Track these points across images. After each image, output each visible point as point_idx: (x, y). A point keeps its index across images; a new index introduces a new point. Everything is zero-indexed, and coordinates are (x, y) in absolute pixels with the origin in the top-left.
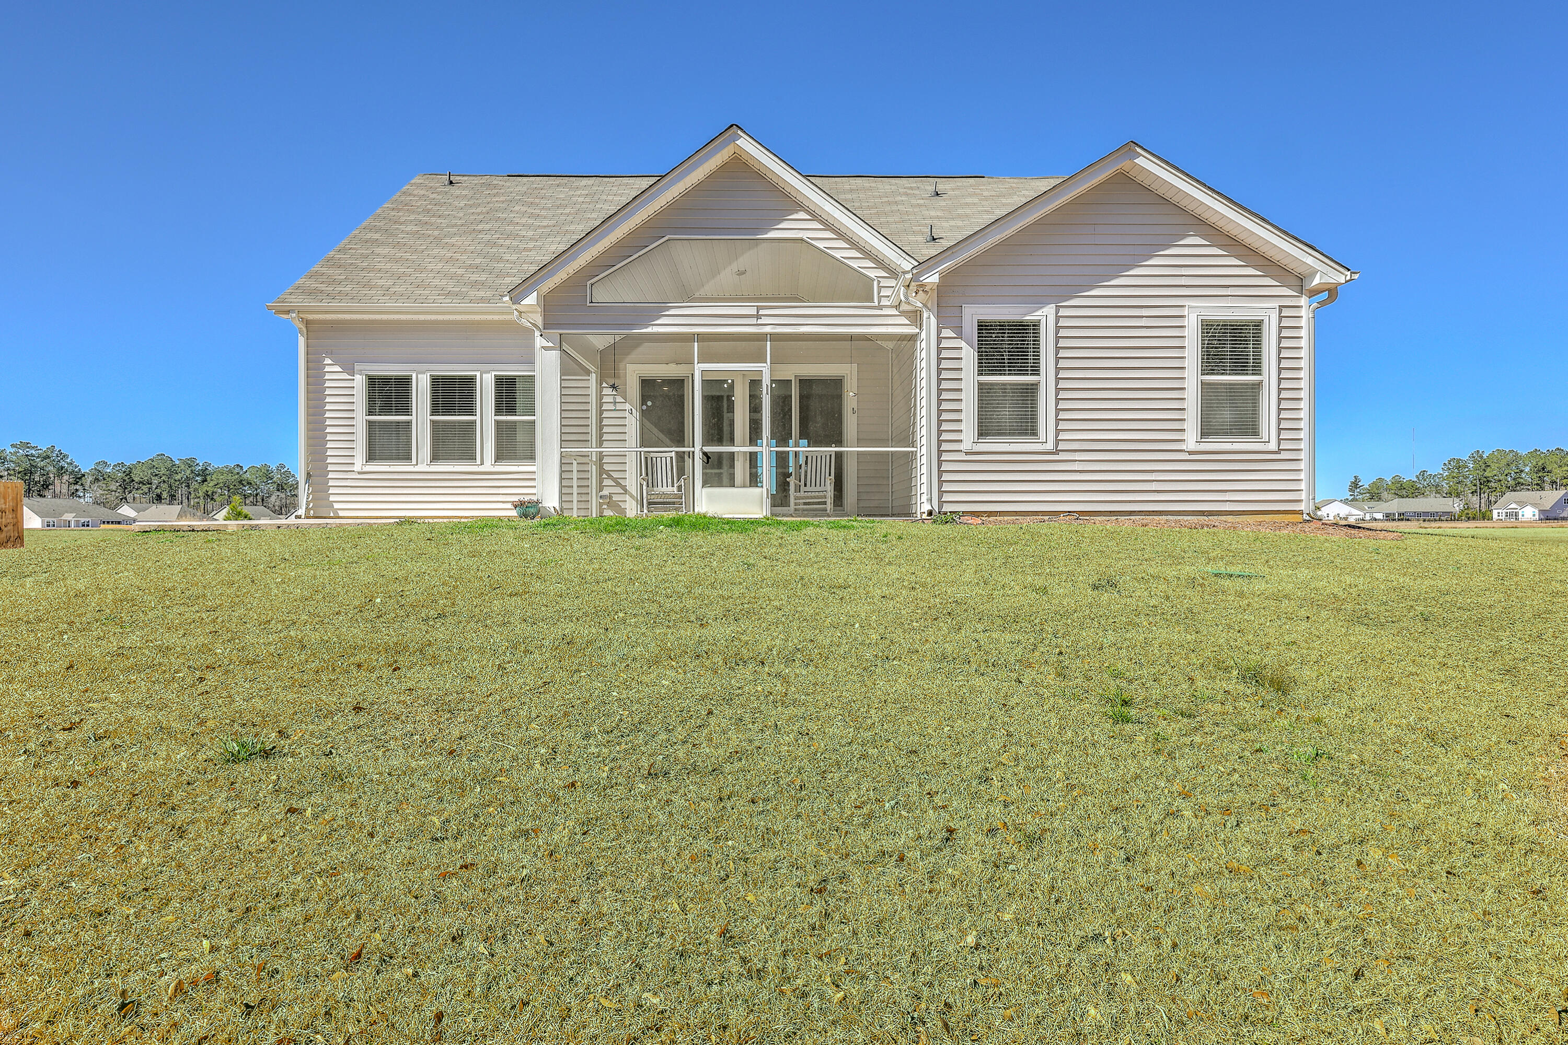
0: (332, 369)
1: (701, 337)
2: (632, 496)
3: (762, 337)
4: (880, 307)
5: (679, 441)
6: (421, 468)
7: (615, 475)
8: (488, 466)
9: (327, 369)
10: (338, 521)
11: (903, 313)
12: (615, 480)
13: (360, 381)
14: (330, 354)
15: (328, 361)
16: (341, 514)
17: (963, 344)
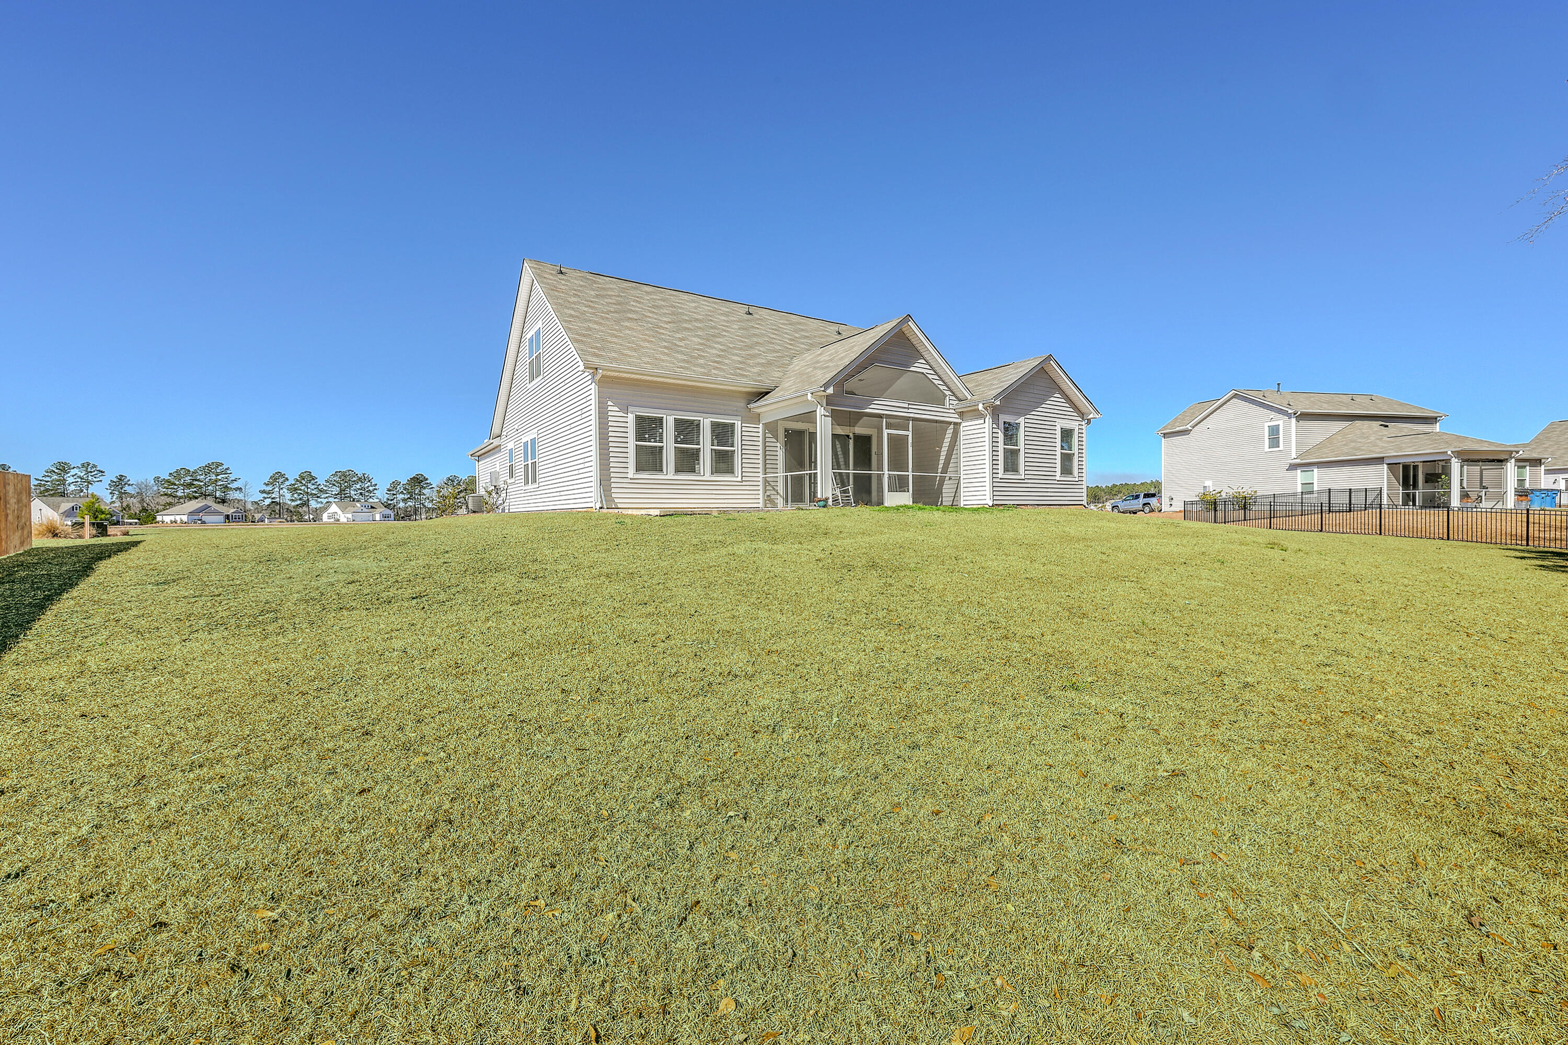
0: (613, 409)
1: (888, 416)
2: (780, 496)
3: (908, 419)
4: (949, 409)
5: (801, 467)
6: (670, 476)
7: (772, 484)
8: (708, 476)
9: (610, 408)
10: (616, 511)
11: (956, 413)
12: (772, 487)
13: (631, 418)
14: (610, 399)
15: (610, 403)
16: (619, 506)
17: (999, 431)
